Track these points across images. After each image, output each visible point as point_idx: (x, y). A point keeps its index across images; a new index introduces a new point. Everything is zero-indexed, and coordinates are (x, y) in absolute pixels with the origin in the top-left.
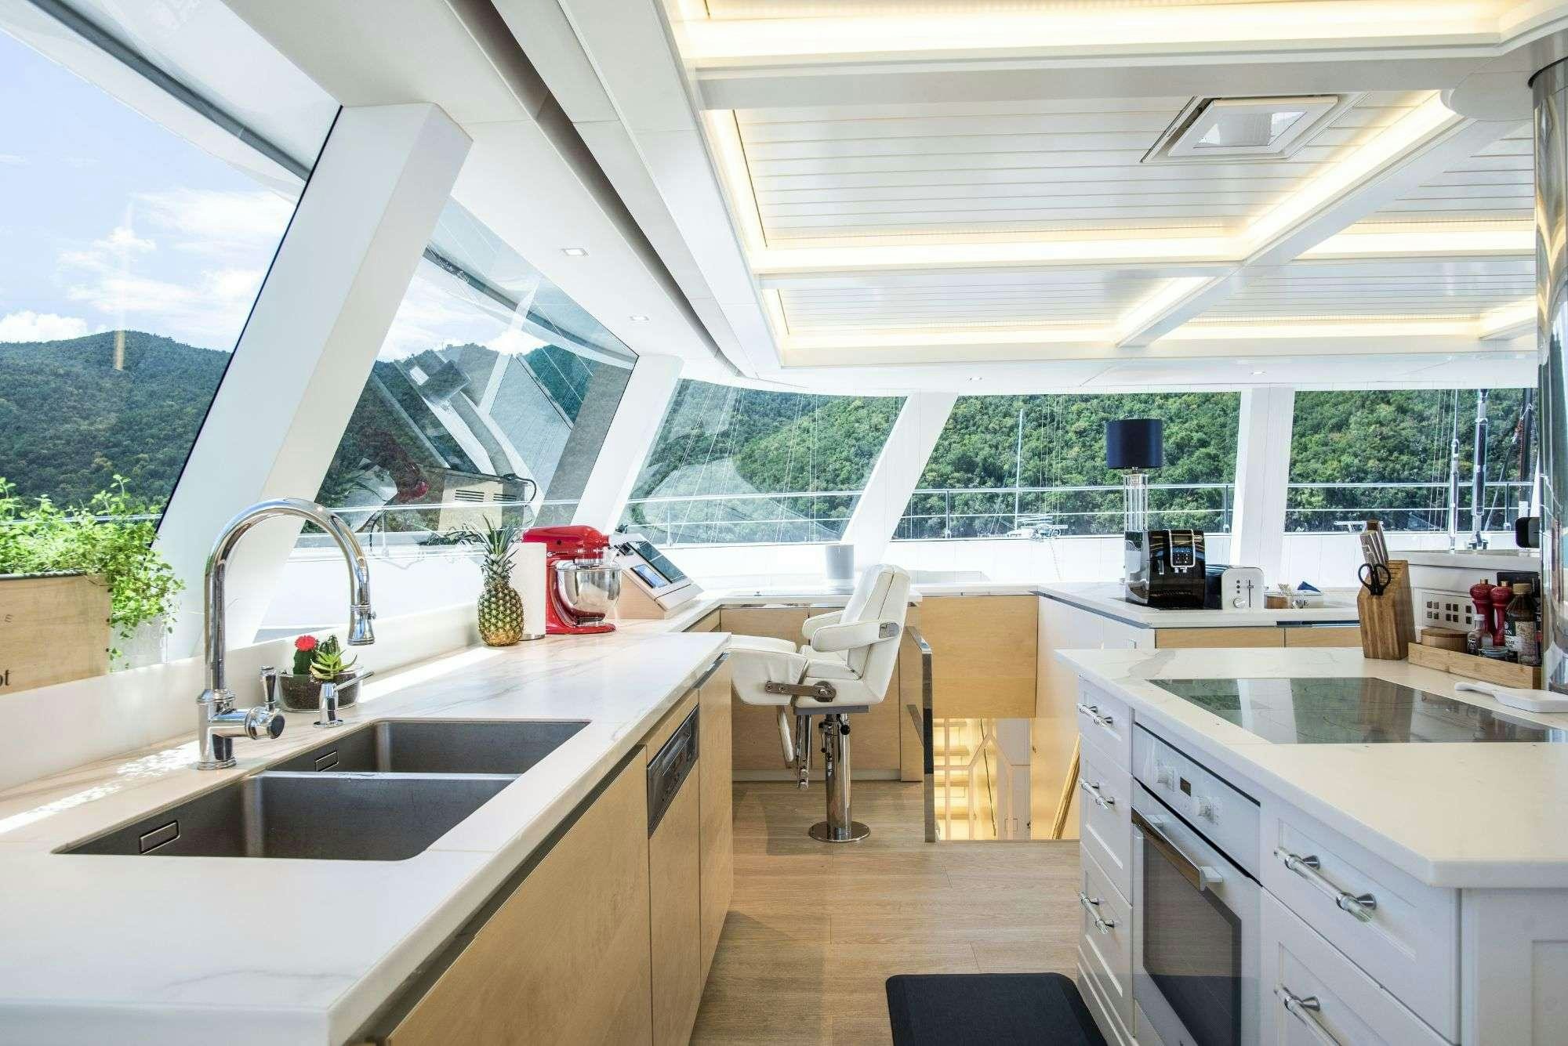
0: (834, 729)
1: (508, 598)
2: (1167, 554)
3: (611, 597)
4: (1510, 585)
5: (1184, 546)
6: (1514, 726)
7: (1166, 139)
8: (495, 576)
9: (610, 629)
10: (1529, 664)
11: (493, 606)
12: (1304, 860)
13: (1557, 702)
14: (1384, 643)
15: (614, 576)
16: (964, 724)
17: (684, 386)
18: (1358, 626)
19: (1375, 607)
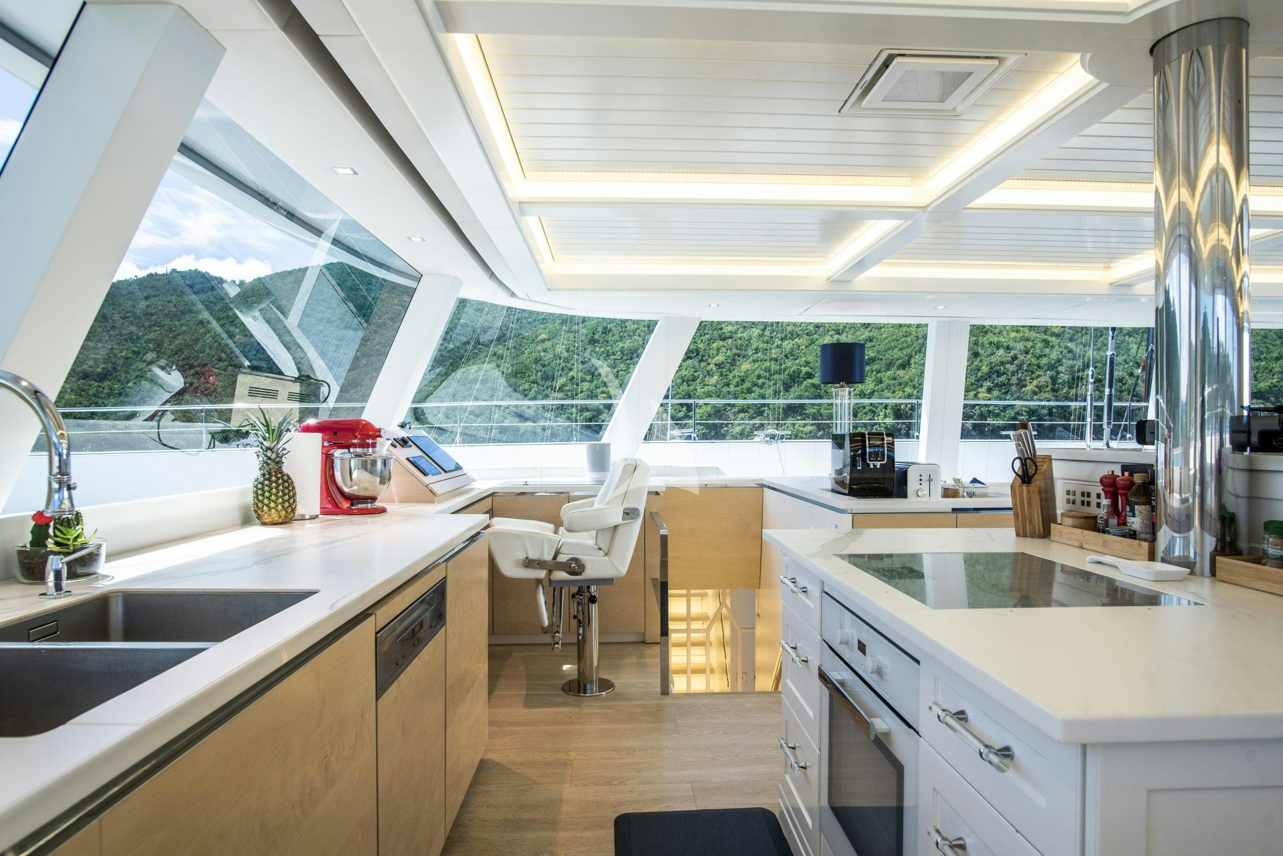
0: (585, 598)
1: (280, 481)
2: (864, 452)
3: (382, 482)
4: (1131, 475)
5: (878, 446)
6: (1133, 592)
7: (858, 91)
8: (269, 461)
9: (382, 511)
10: (1145, 540)
11: (266, 488)
12: (954, 714)
13: (1167, 571)
14: (1031, 522)
15: (385, 466)
16: (706, 595)
17: (462, 303)
18: (1011, 512)
19: (1025, 493)
